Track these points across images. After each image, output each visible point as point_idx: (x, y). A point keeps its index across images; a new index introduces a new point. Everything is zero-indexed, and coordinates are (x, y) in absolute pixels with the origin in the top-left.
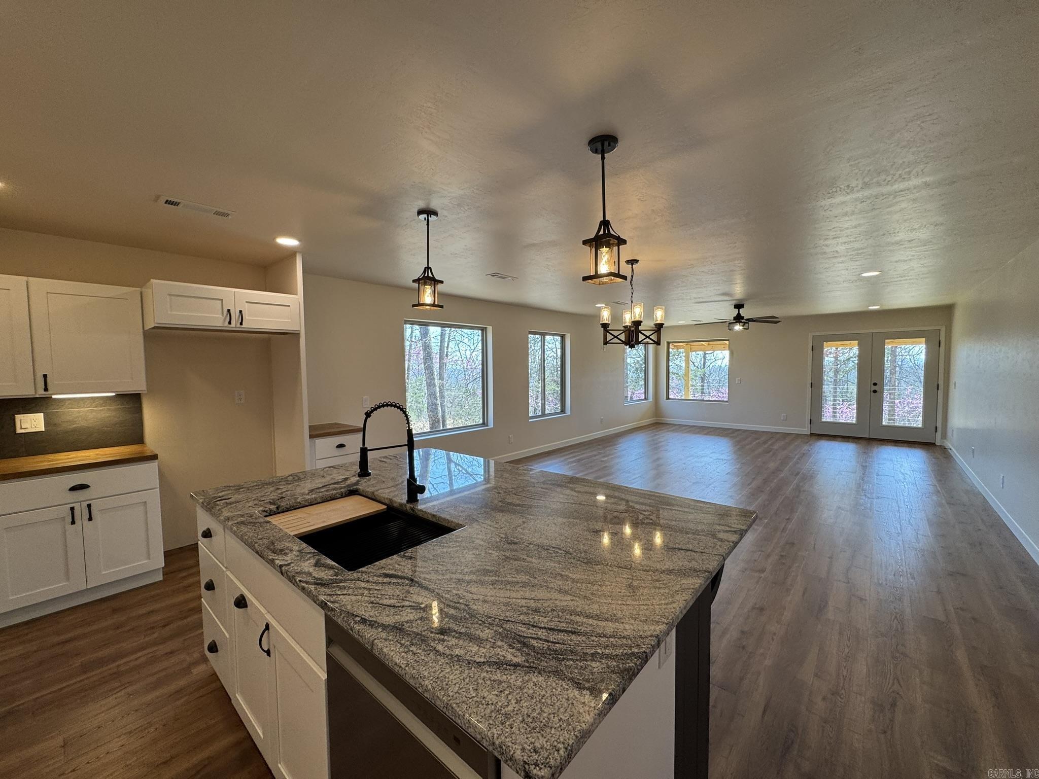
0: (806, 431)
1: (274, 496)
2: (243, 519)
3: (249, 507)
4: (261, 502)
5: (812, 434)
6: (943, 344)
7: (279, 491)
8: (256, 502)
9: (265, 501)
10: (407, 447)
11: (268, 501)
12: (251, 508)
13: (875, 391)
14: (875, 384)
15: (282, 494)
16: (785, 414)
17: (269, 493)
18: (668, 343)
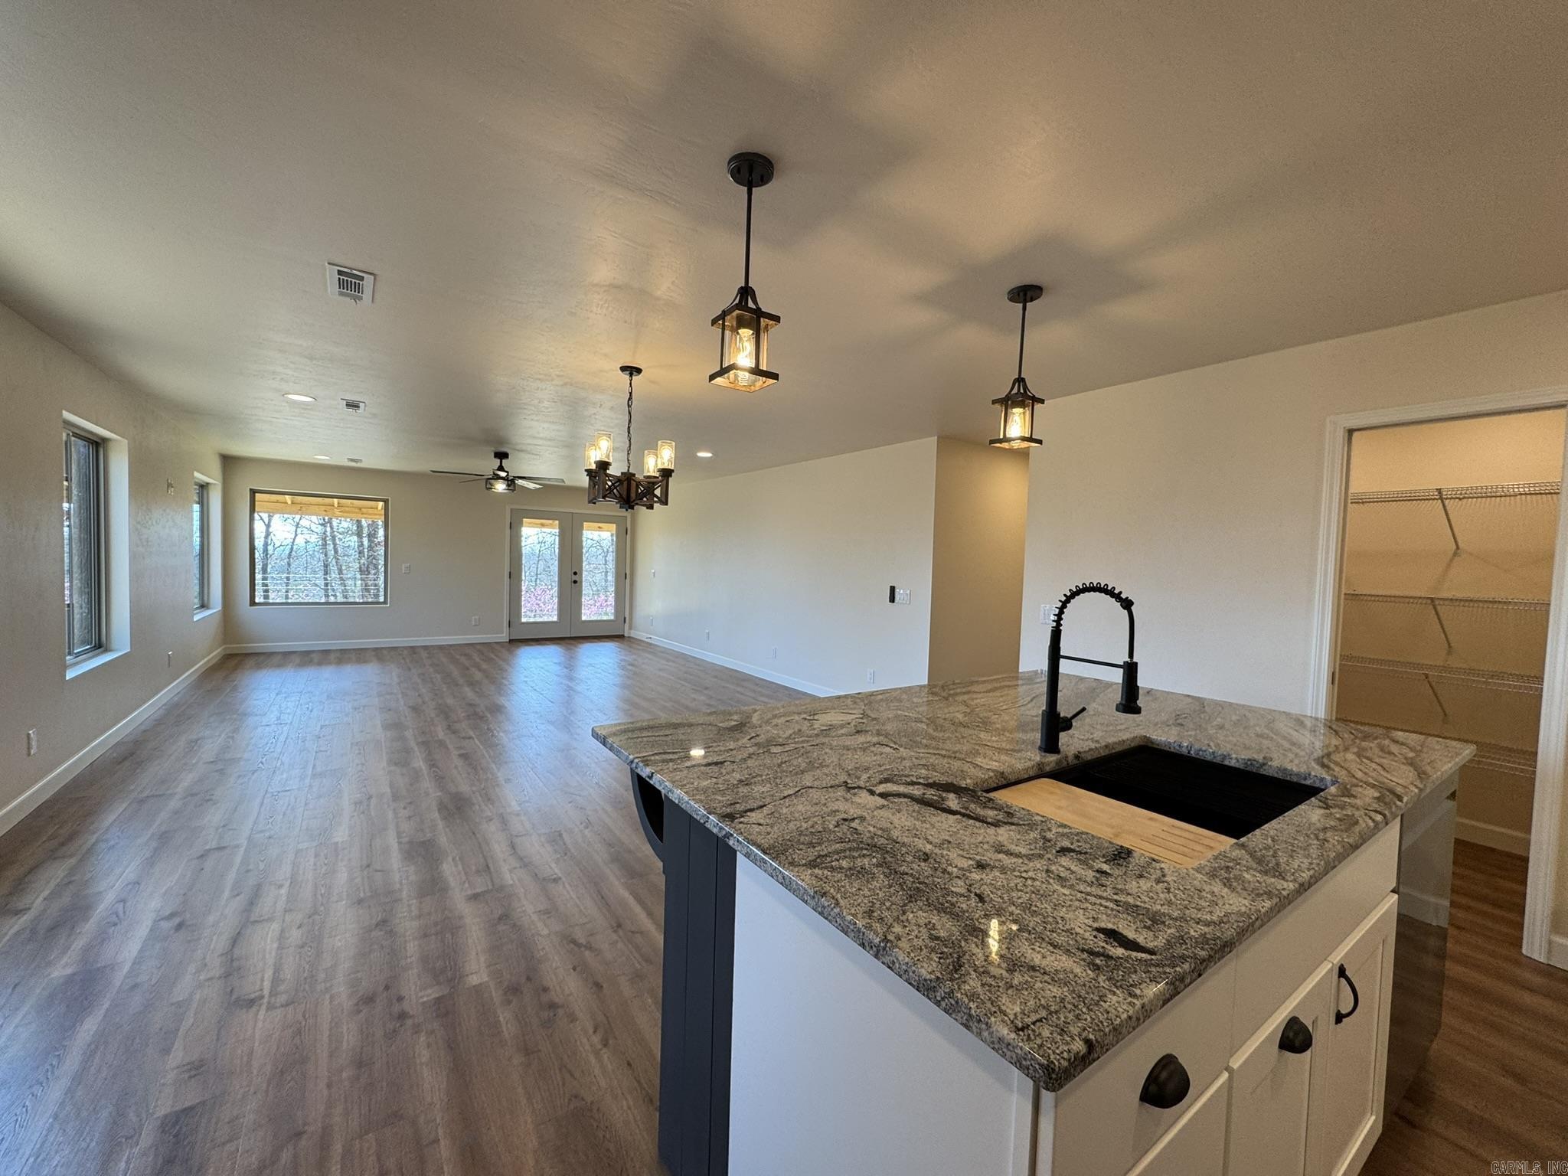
0: (504, 637)
5: (511, 641)
6: (629, 532)
10: (1062, 654)
13: (575, 582)
14: (575, 573)
16: (477, 617)
18: (253, 492)
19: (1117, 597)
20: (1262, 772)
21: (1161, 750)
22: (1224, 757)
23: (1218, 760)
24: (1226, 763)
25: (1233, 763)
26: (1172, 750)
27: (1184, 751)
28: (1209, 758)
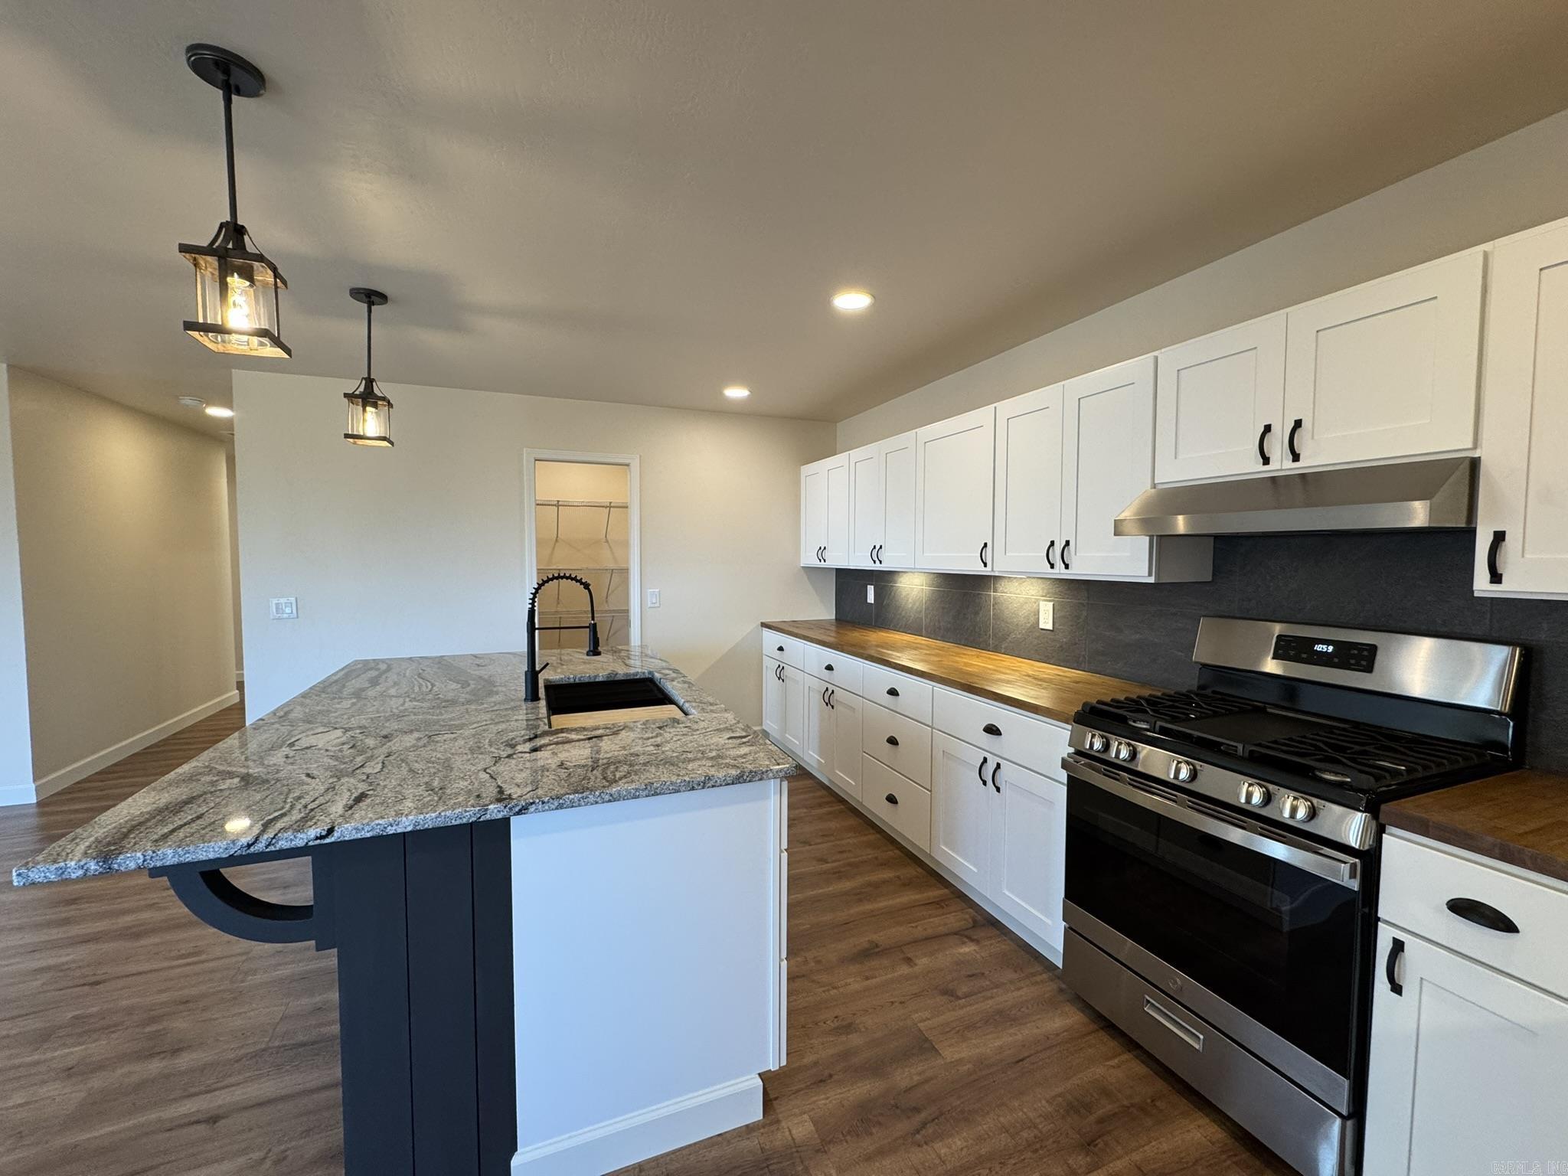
1: (670, 733)
2: (712, 708)
3: (703, 721)
4: (689, 725)
7: (659, 740)
8: (695, 727)
9: (684, 725)
11: (681, 725)
12: (702, 719)
15: (657, 734)
17: (675, 739)
19: (580, 581)
20: (616, 679)
21: (558, 685)
22: (596, 677)
23: (592, 680)
24: (597, 680)
25: (600, 679)
26: (564, 683)
27: (572, 681)
28: (587, 680)
